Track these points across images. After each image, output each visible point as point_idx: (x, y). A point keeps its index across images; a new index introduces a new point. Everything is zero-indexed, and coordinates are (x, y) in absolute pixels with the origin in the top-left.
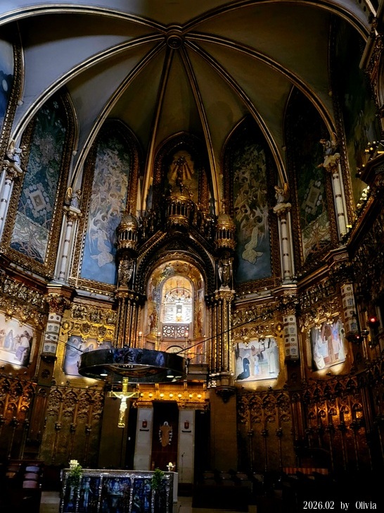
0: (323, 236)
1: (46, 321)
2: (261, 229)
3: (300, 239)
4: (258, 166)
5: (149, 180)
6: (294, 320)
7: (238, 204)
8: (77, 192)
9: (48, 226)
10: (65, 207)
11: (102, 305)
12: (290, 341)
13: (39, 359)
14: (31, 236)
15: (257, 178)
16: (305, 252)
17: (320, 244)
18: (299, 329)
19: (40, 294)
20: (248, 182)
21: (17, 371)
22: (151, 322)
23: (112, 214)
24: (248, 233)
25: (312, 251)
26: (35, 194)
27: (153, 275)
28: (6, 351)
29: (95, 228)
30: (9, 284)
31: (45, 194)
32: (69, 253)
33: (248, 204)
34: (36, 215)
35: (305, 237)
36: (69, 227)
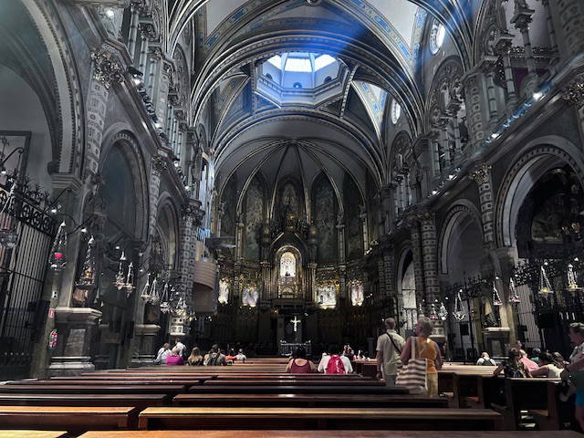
0: (358, 246)
1: (235, 281)
3: (348, 243)
4: (329, 199)
6: (344, 281)
7: (318, 219)
8: (241, 214)
10: (237, 223)
12: (342, 290)
13: (233, 298)
15: (328, 206)
17: (356, 249)
18: (346, 285)
20: (324, 207)
21: (227, 304)
23: (256, 222)
24: (324, 234)
25: (353, 251)
27: (277, 253)
28: (223, 296)
29: (249, 231)
31: (229, 219)
32: (240, 246)
33: (324, 220)
36: (239, 233)
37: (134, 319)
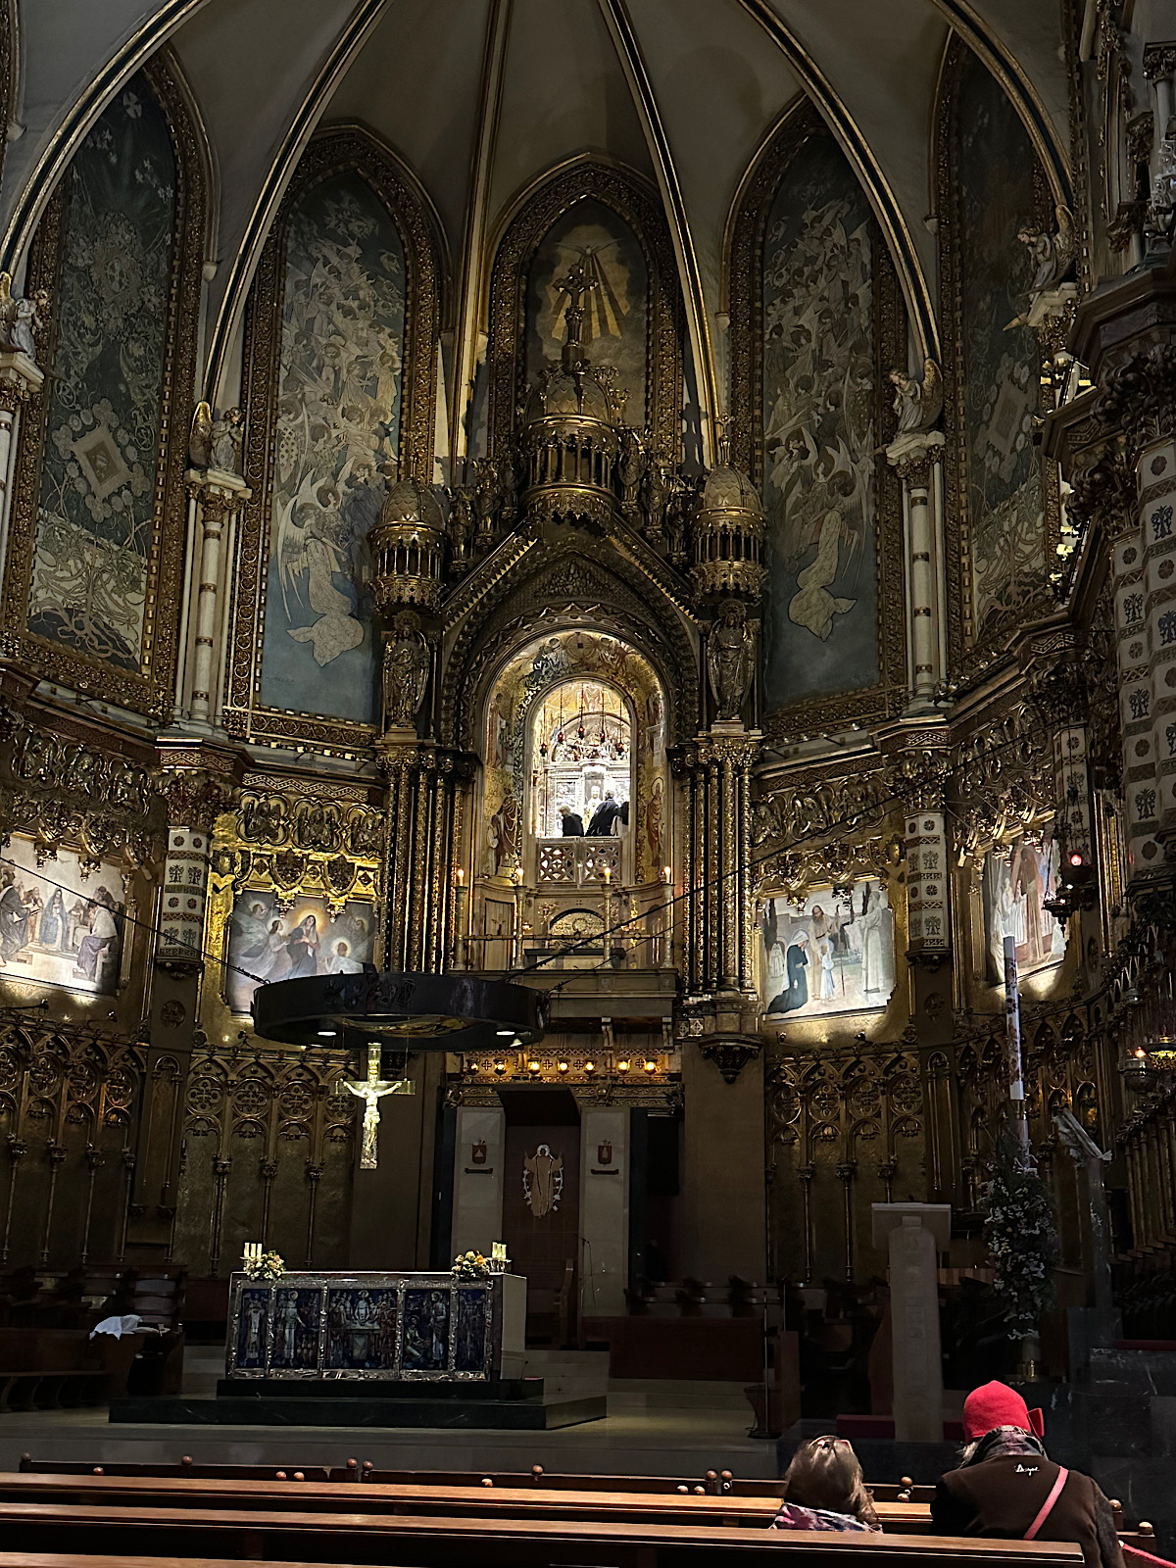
0: (1028, 558)
1: (165, 854)
2: (851, 518)
3: (964, 560)
4: (845, 284)
5: (473, 346)
6: (939, 830)
7: (777, 426)
8: (227, 418)
9: (142, 546)
10: (193, 474)
11: (334, 791)
12: (924, 896)
13: (149, 973)
14: (91, 586)
15: (840, 330)
16: (978, 603)
17: (1021, 584)
18: (951, 857)
19: (137, 771)
20: (814, 345)
21: (86, 1009)
22: (498, 837)
23: (352, 478)
24: (810, 529)
25: (998, 606)
26: (89, 442)
27: (500, 684)
28: (48, 952)
29: (299, 534)
30: (36, 751)
31: (124, 437)
32: (217, 627)
33: (810, 428)
34: (99, 512)
35: (982, 555)
36: (212, 543)
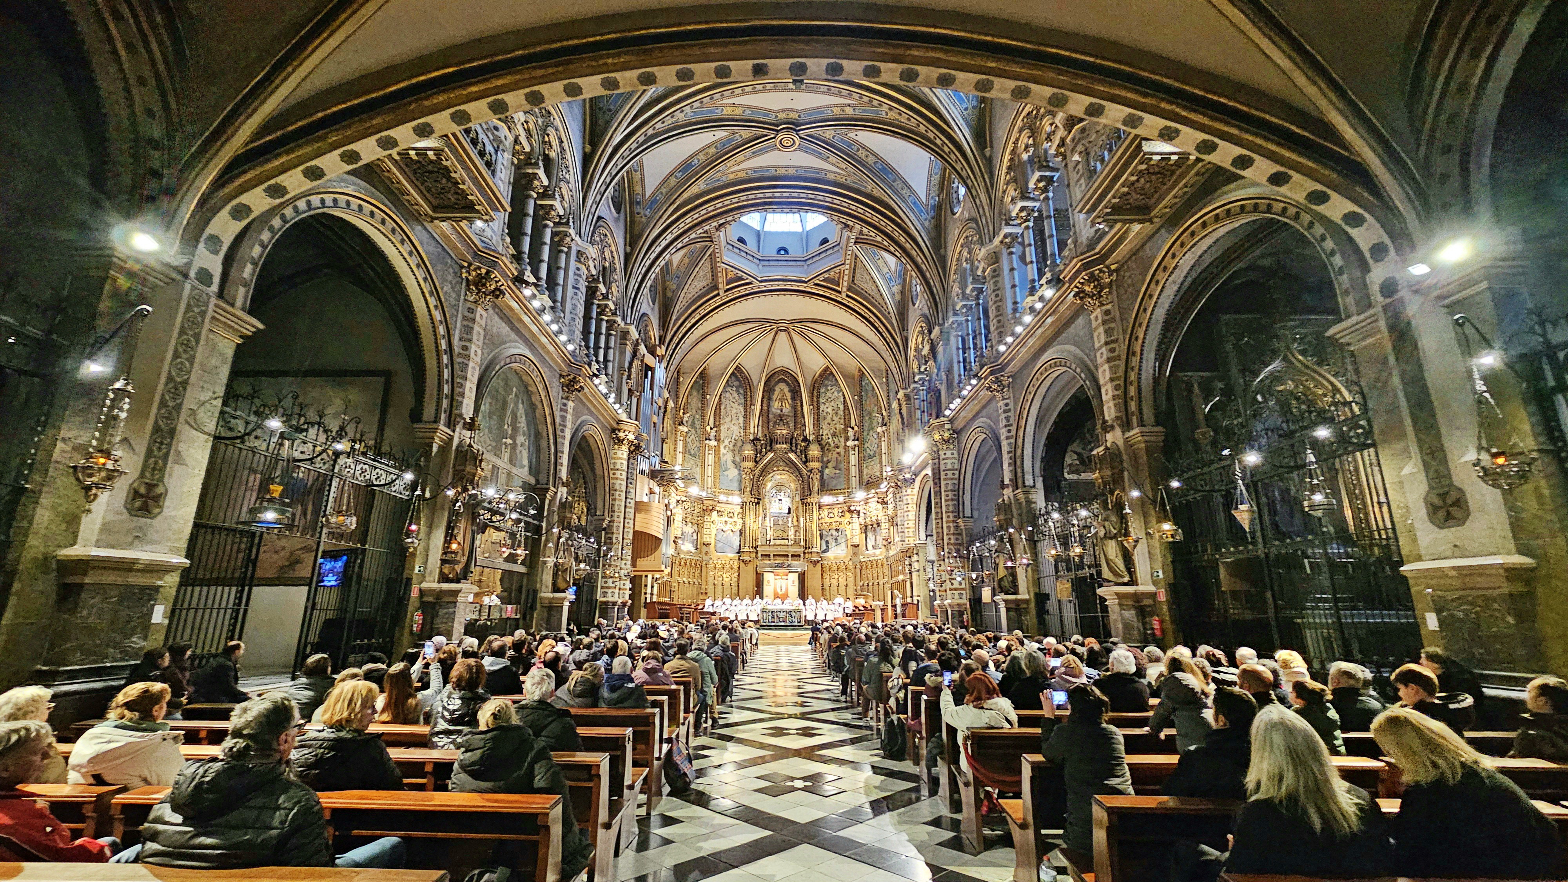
0: (876, 472)
1: (704, 522)
2: (839, 454)
3: (863, 468)
4: (837, 405)
5: (758, 409)
6: (857, 521)
7: (823, 432)
8: (712, 429)
9: (698, 457)
10: (706, 442)
11: (733, 507)
12: (854, 533)
13: (702, 545)
15: (836, 415)
17: (874, 476)
19: (700, 505)
20: (831, 416)
23: (735, 439)
24: (830, 455)
25: (870, 479)
27: (765, 483)
28: (687, 543)
29: (725, 453)
30: (686, 504)
31: (695, 435)
32: (711, 473)
33: (830, 433)
35: (866, 468)
36: (710, 456)
37: (538, 586)
